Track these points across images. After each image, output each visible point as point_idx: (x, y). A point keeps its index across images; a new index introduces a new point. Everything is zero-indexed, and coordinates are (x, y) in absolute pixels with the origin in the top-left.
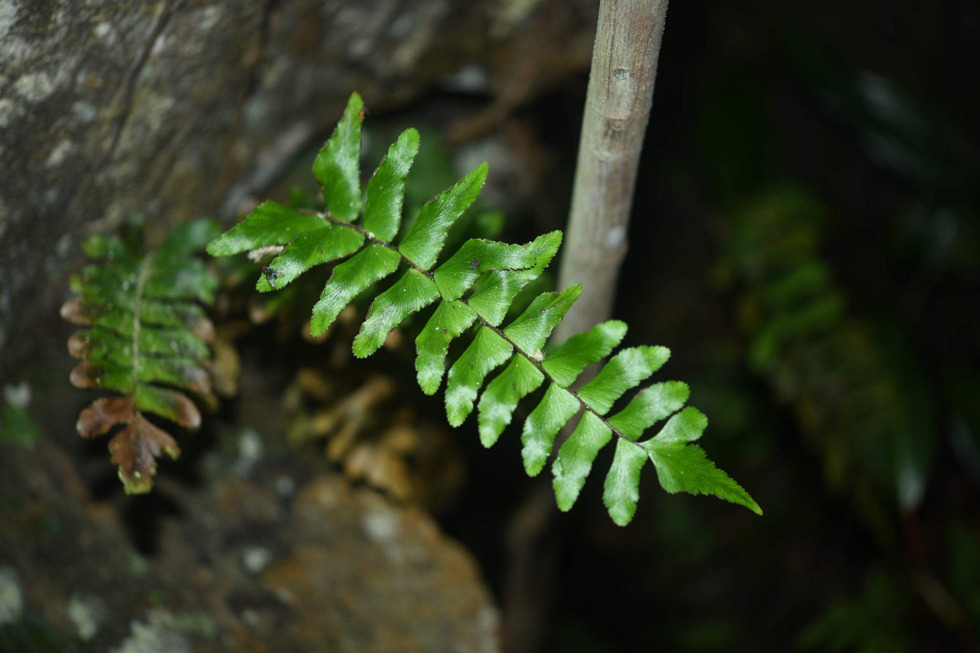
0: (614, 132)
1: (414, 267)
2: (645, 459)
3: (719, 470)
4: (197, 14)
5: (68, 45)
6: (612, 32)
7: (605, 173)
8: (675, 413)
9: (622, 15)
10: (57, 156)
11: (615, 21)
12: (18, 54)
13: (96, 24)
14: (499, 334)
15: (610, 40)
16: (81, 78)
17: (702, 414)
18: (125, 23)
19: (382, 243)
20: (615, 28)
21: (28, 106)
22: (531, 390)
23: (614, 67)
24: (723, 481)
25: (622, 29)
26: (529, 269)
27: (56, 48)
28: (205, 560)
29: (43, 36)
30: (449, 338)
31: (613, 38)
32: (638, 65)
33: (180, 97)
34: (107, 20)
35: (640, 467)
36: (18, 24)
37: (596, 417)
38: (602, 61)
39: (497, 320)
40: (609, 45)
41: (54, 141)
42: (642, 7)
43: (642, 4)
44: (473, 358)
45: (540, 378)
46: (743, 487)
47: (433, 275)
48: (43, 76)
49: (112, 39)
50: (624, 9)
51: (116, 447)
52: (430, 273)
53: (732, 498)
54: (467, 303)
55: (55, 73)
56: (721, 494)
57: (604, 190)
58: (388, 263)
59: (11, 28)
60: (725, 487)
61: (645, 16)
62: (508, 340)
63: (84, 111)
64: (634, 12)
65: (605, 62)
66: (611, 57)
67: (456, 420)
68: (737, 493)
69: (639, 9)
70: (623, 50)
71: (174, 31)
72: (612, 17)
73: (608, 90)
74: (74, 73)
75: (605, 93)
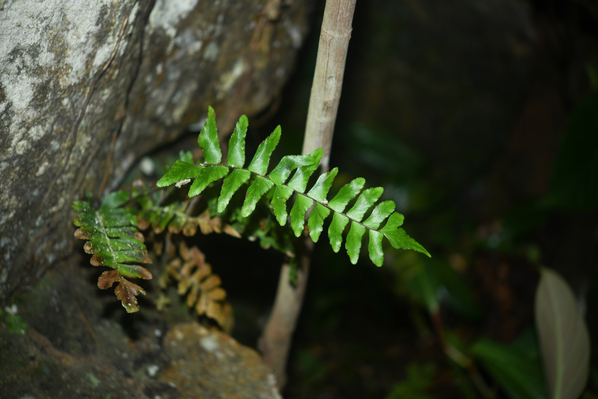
0: (328, 107)
1: (258, 175)
2: (383, 237)
3: (412, 239)
4: (101, 92)
5: (51, 110)
6: (327, 59)
7: (323, 129)
8: (392, 213)
9: (332, 50)
10: (41, 170)
11: (329, 54)
12: (31, 116)
13: (63, 99)
14: (306, 196)
15: (326, 63)
16: (55, 128)
17: (401, 214)
18: (74, 97)
19: (239, 168)
20: (328, 56)
21: (33, 142)
22: (326, 216)
23: (328, 76)
24: (414, 243)
25: (332, 57)
26: (313, 165)
27: (46, 112)
28: (128, 375)
29: (42, 106)
30: (285, 201)
31: (328, 62)
32: (338, 73)
33: (93, 136)
34: (67, 97)
35: (381, 241)
36: (33, 99)
37: (357, 223)
38: (322, 74)
39: (302, 190)
40: (326, 66)
41: (40, 162)
42: (341, 45)
43: (341, 44)
44: (298, 207)
45: (328, 212)
46: (422, 245)
47: (268, 177)
48: (40, 127)
49: (69, 106)
50: (333, 47)
51: (118, 292)
52: (267, 175)
53: (419, 250)
54: (287, 185)
55: (45, 125)
56: (415, 249)
57: (322, 137)
58: (245, 175)
59: (30, 102)
60: (415, 246)
61: (342, 50)
62: (310, 198)
63: (55, 145)
64: (337, 48)
65: (323, 74)
66: (327, 71)
67: (298, 234)
68: (420, 248)
69: (340, 46)
70: (332, 67)
71: (92, 102)
72: (327, 52)
73: (325, 88)
74: (52, 125)
75: (323, 89)
